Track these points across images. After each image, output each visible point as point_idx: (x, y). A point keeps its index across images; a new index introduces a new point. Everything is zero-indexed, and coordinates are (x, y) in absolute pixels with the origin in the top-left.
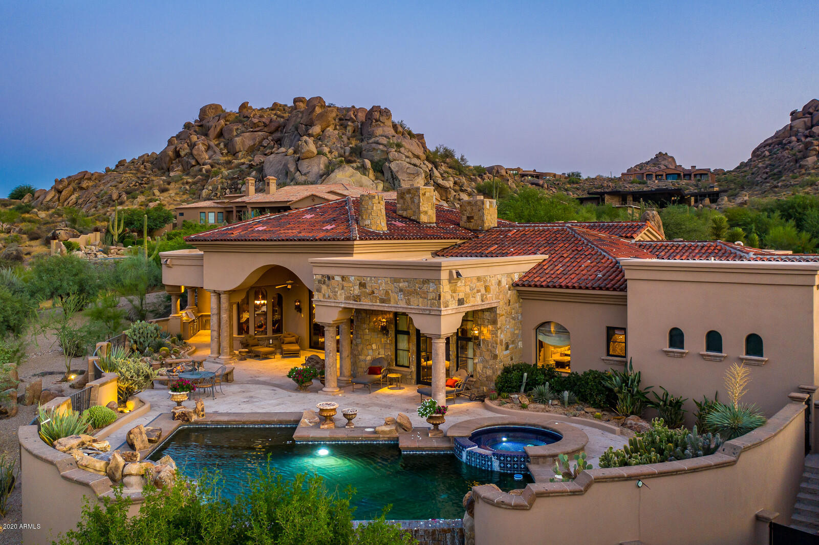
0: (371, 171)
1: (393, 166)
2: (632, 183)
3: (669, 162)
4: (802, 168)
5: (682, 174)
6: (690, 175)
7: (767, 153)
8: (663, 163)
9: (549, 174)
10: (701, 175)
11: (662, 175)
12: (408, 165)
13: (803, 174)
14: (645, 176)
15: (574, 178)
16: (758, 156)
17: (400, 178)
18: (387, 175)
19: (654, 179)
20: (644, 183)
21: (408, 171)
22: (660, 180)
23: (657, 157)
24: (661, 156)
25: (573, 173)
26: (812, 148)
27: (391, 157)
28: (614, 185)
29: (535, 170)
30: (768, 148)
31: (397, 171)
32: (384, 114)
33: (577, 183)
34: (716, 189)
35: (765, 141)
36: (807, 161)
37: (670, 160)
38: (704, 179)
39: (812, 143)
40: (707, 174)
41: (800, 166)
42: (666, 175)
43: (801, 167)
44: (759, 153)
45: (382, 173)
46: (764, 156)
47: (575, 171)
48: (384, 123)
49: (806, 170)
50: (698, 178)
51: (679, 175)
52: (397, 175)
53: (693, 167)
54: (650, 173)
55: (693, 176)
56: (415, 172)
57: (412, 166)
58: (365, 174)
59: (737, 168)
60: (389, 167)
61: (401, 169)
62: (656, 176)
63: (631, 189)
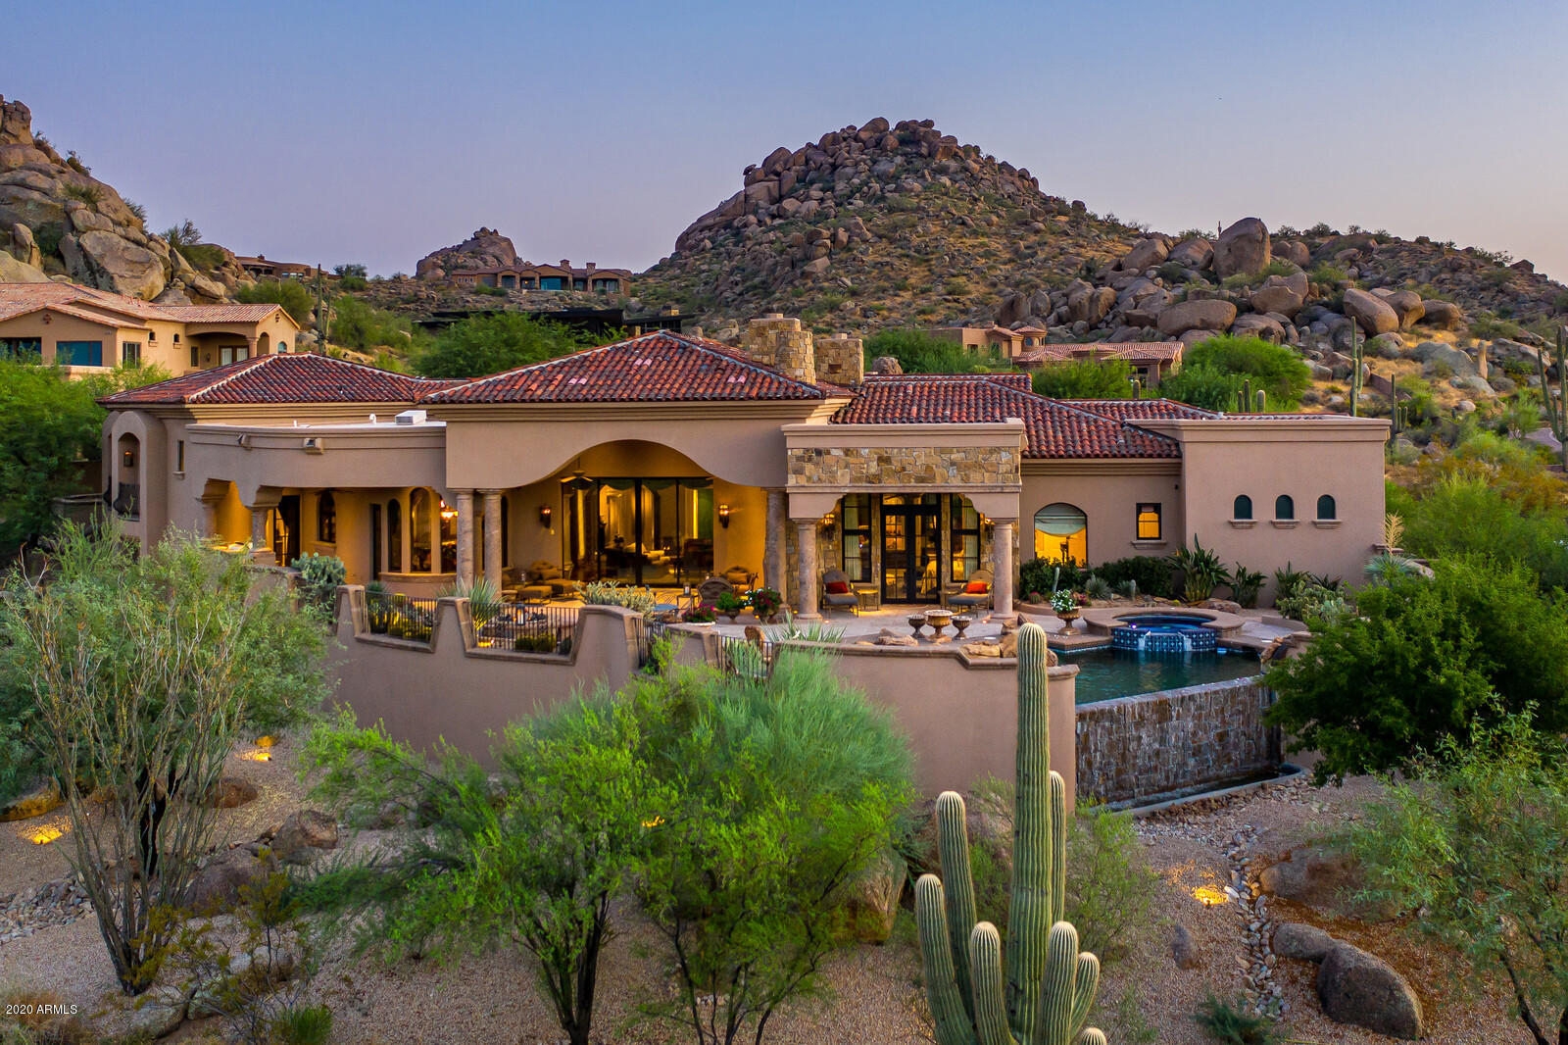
0: (36, 253)
1: (87, 241)
2: (477, 293)
3: (503, 250)
4: (807, 278)
5: (570, 279)
6: (585, 281)
7: (708, 244)
8: (491, 250)
9: (289, 267)
10: (605, 281)
11: (533, 279)
12: (123, 243)
13: (811, 289)
14: (500, 279)
15: (352, 277)
16: (691, 248)
17: (111, 270)
18: (74, 260)
19: (518, 286)
20: (502, 294)
21: (127, 255)
22: (529, 288)
23: (476, 238)
25: (348, 268)
26: (820, 242)
27: (78, 219)
28: (440, 296)
29: (261, 258)
30: (707, 233)
31: (102, 256)
32: (17, 116)
33: (361, 289)
34: (675, 312)
35: (699, 220)
36: (815, 265)
37: (504, 244)
38: (610, 288)
39: (820, 233)
40: (616, 280)
41: (803, 273)
42: (541, 278)
43: (805, 275)
44: (692, 242)
45: (60, 256)
46: (703, 250)
47: (353, 262)
48: (16, 137)
49: (813, 282)
50: (600, 286)
51: (564, 280)
52: (103, 264)
53: (591, 265)
54: (512, 273)
55: (590, 283)
56: (143, 259)
57: (133, 246)
58: (21, 259)
59: (654, 269)
60: (80, 246)
61: (110, 249)
62: (522, 279)
63: (478, 305)
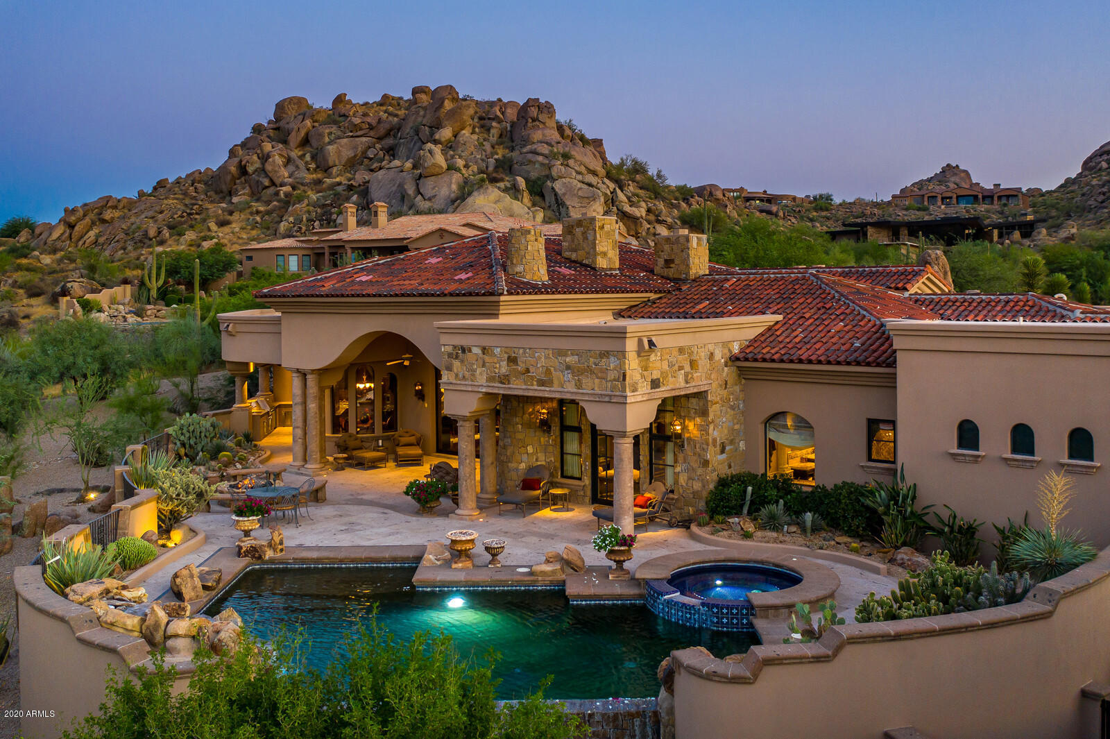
0: (526, 194)
1: (558, 186)
2: (907, 209)
3: (962, 179)
5: (980, 196)
6: (992, 197)
7: (1104, 165)
8: (953, 179)
9: (786, 197)
10: (1008, 197)
11: (950, 198)
12: (580, 185)
14: (926, 199)
15: (822, 203)
16: (1091, 169)
17: (568, 203)
18: (550, 198)
19: (939, 203)
20: (925, 209)
21: (580, 193)
22: (947, 204)
23: (943, 171)
24: (949, 170)
25: (821, 196)
27: (554, 174)
28: (880, 212)
29: (765, 192)
30: (1105, 157)
31: (564, 194)
32: (545, 110)
33: (827, 210)
34: (1030, 218)
35: (1101, 147)
37: (962, 175)
38: (1012, 202)
40: (1016, 196)
42: (958, 197)
44: (1092, 164)
45: (542, 196)
46: (1100, 170)
47: (824, 192)
48: (544, 123)
50: (1004, 201)
51: (976, 197)
52: (564, 200)
53: (997, 186)
54: (934, 194)
55: (996, 198)
56: (590, 195)
57: (586, 187)
58: (516, 198)
59: (1061, 186)
60: (553, 188)
61: (570, 189)
62: (943, 199)
63: (906, 218)
